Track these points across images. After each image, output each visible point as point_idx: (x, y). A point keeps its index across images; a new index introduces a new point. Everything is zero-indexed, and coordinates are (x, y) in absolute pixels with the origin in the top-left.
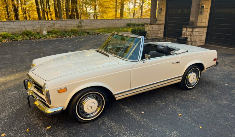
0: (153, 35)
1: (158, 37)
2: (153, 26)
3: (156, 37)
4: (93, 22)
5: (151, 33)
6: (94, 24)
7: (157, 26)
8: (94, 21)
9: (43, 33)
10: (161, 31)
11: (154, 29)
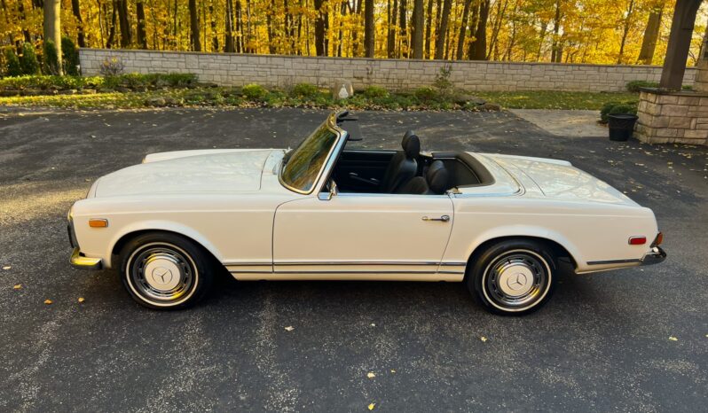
0: (661, 133)
1: (683, 142)
2: (665, 98)
3: (672, 141)
4: (507, 71)
5: (655, 125)
6: (509, 77)
7: (682, 101)
8: (509, 69)
9: (341, 93)
10: (700, 120)
11: (667, 111)
